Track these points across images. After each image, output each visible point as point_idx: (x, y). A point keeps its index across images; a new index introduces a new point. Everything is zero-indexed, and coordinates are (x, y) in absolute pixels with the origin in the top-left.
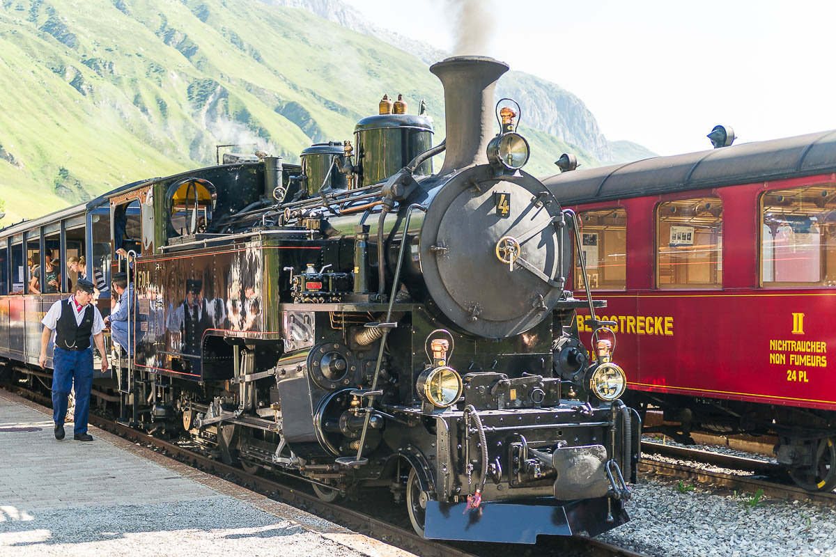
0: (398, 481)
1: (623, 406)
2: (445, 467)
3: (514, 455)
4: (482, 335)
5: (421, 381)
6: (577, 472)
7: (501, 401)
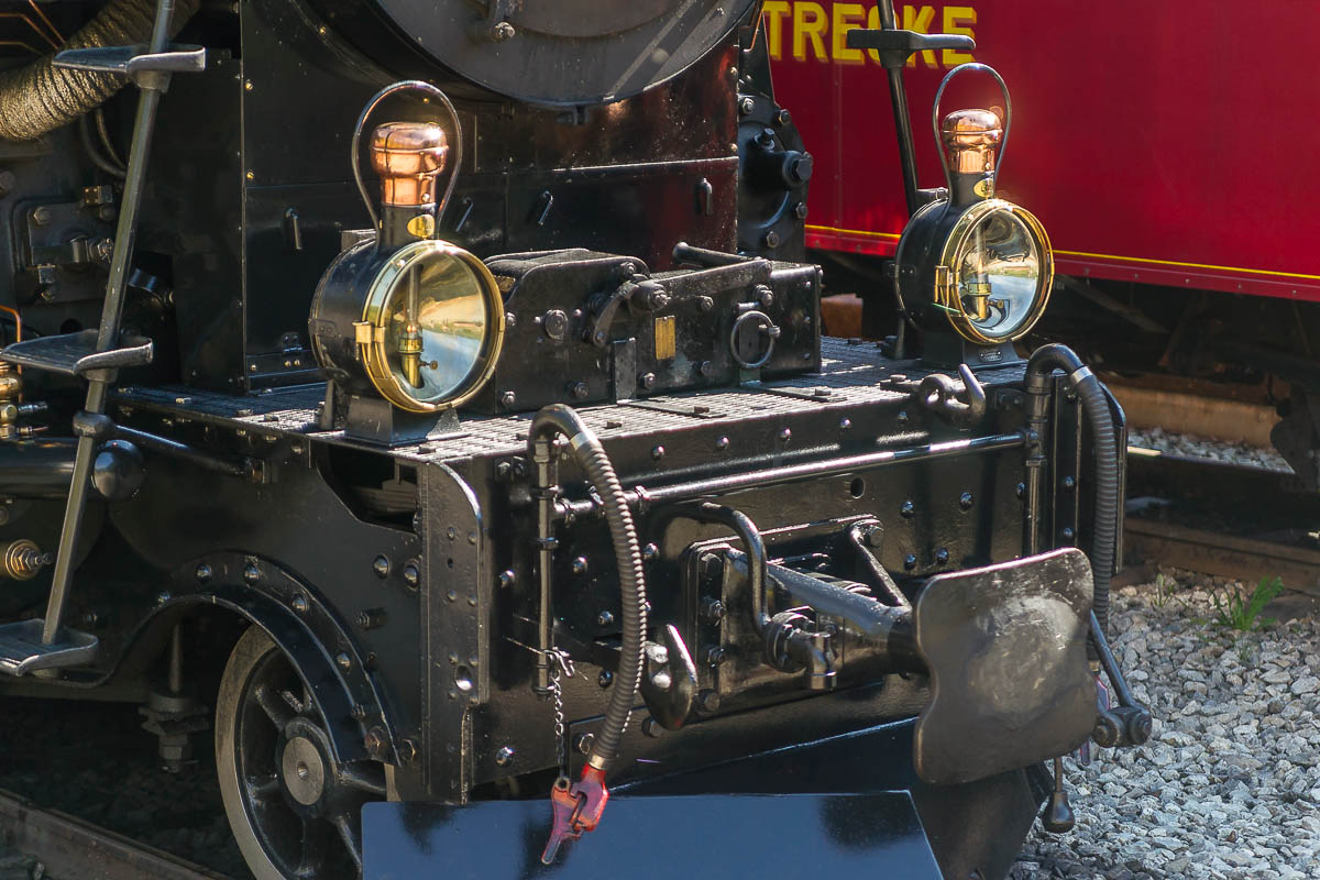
0: (175, 686)
1: (1083, 373)
2: (464, 673)
3: (703, 592)
4: (522, 95)
5: (331, 304)
6: (1003, 669)
7: (624, 367)
